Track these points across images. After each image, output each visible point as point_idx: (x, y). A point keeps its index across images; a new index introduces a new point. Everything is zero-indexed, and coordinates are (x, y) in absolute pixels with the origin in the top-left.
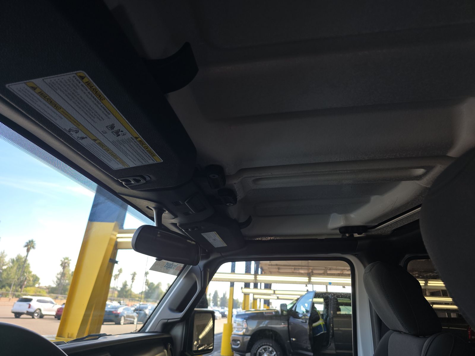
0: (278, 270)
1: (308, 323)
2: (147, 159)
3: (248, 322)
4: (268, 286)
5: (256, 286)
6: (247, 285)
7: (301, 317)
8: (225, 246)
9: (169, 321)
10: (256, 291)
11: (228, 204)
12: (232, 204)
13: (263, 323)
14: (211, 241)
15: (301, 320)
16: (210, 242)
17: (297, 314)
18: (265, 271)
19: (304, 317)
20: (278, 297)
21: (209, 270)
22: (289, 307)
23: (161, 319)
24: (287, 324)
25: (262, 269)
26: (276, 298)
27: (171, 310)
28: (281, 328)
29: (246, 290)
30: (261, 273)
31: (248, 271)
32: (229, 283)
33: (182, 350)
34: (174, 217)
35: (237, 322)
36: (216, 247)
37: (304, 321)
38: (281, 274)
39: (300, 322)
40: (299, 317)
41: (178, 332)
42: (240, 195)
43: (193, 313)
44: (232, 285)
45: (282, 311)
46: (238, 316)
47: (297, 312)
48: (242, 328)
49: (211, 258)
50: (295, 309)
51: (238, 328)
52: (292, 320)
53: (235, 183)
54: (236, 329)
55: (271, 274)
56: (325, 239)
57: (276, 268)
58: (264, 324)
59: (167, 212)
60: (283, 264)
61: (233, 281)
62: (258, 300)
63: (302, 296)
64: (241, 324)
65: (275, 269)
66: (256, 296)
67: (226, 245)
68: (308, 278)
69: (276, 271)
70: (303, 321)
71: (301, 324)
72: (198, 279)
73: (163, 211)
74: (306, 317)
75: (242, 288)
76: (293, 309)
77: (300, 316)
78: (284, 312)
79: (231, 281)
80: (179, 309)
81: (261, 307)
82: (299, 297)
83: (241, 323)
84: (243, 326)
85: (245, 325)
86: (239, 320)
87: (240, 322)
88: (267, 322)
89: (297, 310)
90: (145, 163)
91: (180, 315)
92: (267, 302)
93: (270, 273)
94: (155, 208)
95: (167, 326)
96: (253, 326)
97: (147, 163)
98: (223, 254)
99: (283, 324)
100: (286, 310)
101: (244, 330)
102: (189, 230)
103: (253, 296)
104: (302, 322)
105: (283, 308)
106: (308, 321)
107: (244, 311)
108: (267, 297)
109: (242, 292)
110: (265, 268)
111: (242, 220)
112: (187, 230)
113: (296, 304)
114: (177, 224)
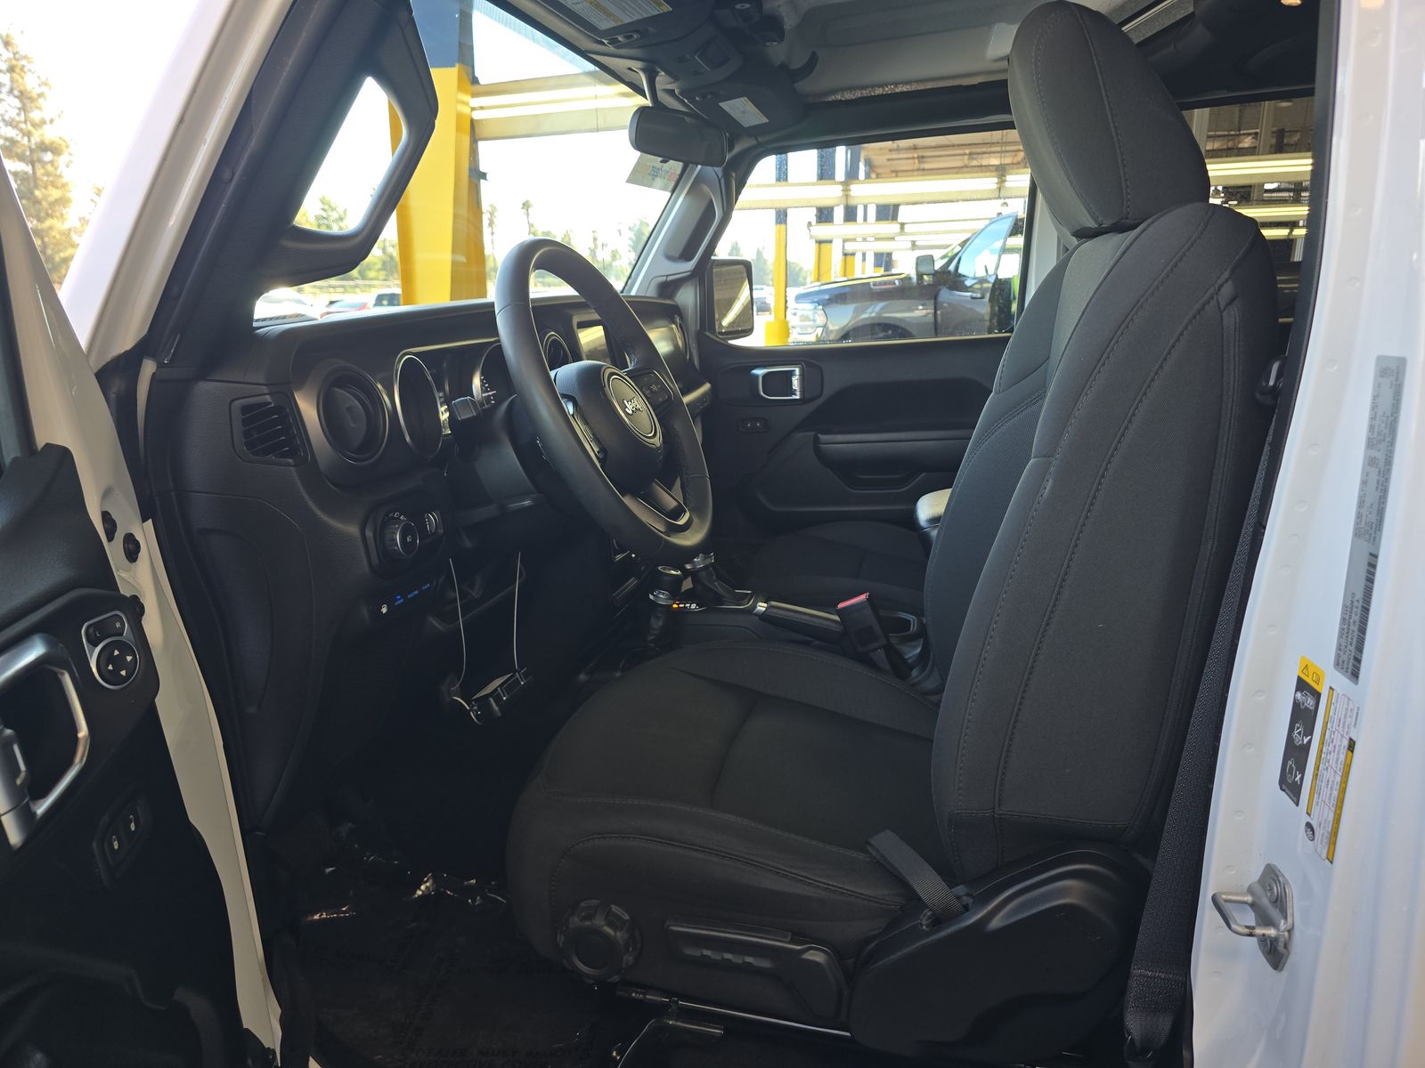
0: (920, 162)
1: (987, 299)
2: (649, 10)
3: (830, 310)
4: (888, 212)
5: (850, 215)
6: (824, 215)
7: (971, 287)
8: (764, 122)
9: (670, 278)
10: (850, 229)
11: (768, 44)
12: (775, 43)
13: (870, 310)
14: (735, 115)
15: (969, 294)
16: (735, 117)
17: (962, 279)
18: (879, 171)
19: (978, 286)
20: (913, 243)
21: (734, 175)
22: (938, 265)
23: (652, 277)
24: (933, 307)
25: (869, 163)
26: (910, 245)
27: (670, 258)
28: (915, 318)
29: (823, 231)
30: (868, 176)
31: (825, 173)
32: (772, 214)
33: (699, 328)
34: (672, 80)
35: (799, 313)
36: (746, 125)
37: (979, 295)
38: (929, 175)
39: (969, 298)
40: (966, 287)
41: (687, 297)
42: (789, 23)
43: (709, 264)
44: (782, 217)
45: (920, 276)
46: (800, 298)
47: (960, 275)
48: (812, 327)
49: (737, 149)
50: (957, 267)
51: (801, 328)
52: (945, 295)
53: (779, 6)
54: (798, 330)
55: (897, 176)
56: (980, 84)
57: (913, 158)
58: (873, 311)
59: (663, 73)
60: (934, 144)
61: (782, 205)
62: (859, 257)
63: (977, 234)
64: (812, 318)
65: (911, 161)
66: (850, 247)
67: (767, 121)
68: (996, 180)
69: (915, 168)
70: (975, 295)
71: (969, 306)
72: (714, 195)
73: (657, 73)
74: (985, 285)
75: (810, 224)
76: (952, 268)
77: (968, 283)
78: (925, 277)
79: (778, 205)
80: (686, 255)
81: (866, 271)
82: (968, 235)
83: (810, 314)
84: (814, 321)
85: (820, 319)
86: (807, 307)
87: (805, 313)
88: (881, 305)
89: (961, 271)
90: (645, 16)
91: (689, 266)
92: (884, 260)
93: (894, 175)
94: (643, 70)
95: (668, 288)
96: (843, 317)
97: (650, 15)
98: (760, 139)
99: (921, 307)
100: (933, 272)
101: (820, 331)
102: (697, 98)
103: (843, 246)
104: (973, 298)
105: (922, 269)
106: (988, 295)
107: (819, 283)
108: (884, 247)
109: (811, 237)
110: (880, 160)
111: (796, 64)
112: (692, 100)
113: (960, 254)
114: (674, 90)
